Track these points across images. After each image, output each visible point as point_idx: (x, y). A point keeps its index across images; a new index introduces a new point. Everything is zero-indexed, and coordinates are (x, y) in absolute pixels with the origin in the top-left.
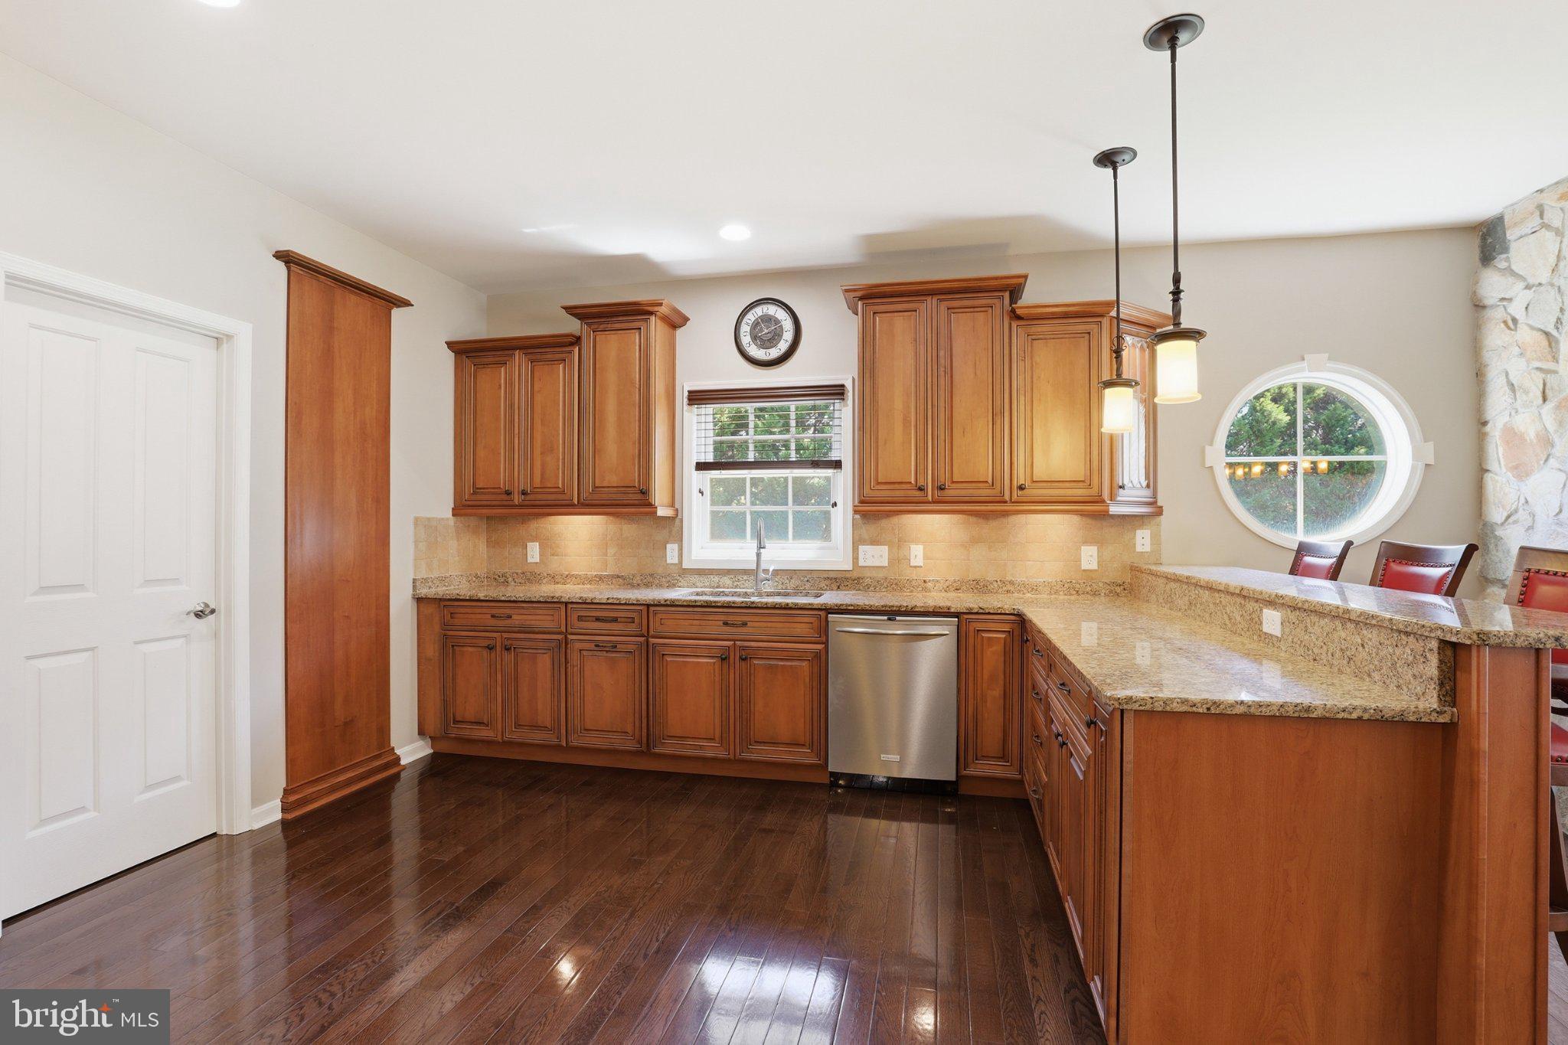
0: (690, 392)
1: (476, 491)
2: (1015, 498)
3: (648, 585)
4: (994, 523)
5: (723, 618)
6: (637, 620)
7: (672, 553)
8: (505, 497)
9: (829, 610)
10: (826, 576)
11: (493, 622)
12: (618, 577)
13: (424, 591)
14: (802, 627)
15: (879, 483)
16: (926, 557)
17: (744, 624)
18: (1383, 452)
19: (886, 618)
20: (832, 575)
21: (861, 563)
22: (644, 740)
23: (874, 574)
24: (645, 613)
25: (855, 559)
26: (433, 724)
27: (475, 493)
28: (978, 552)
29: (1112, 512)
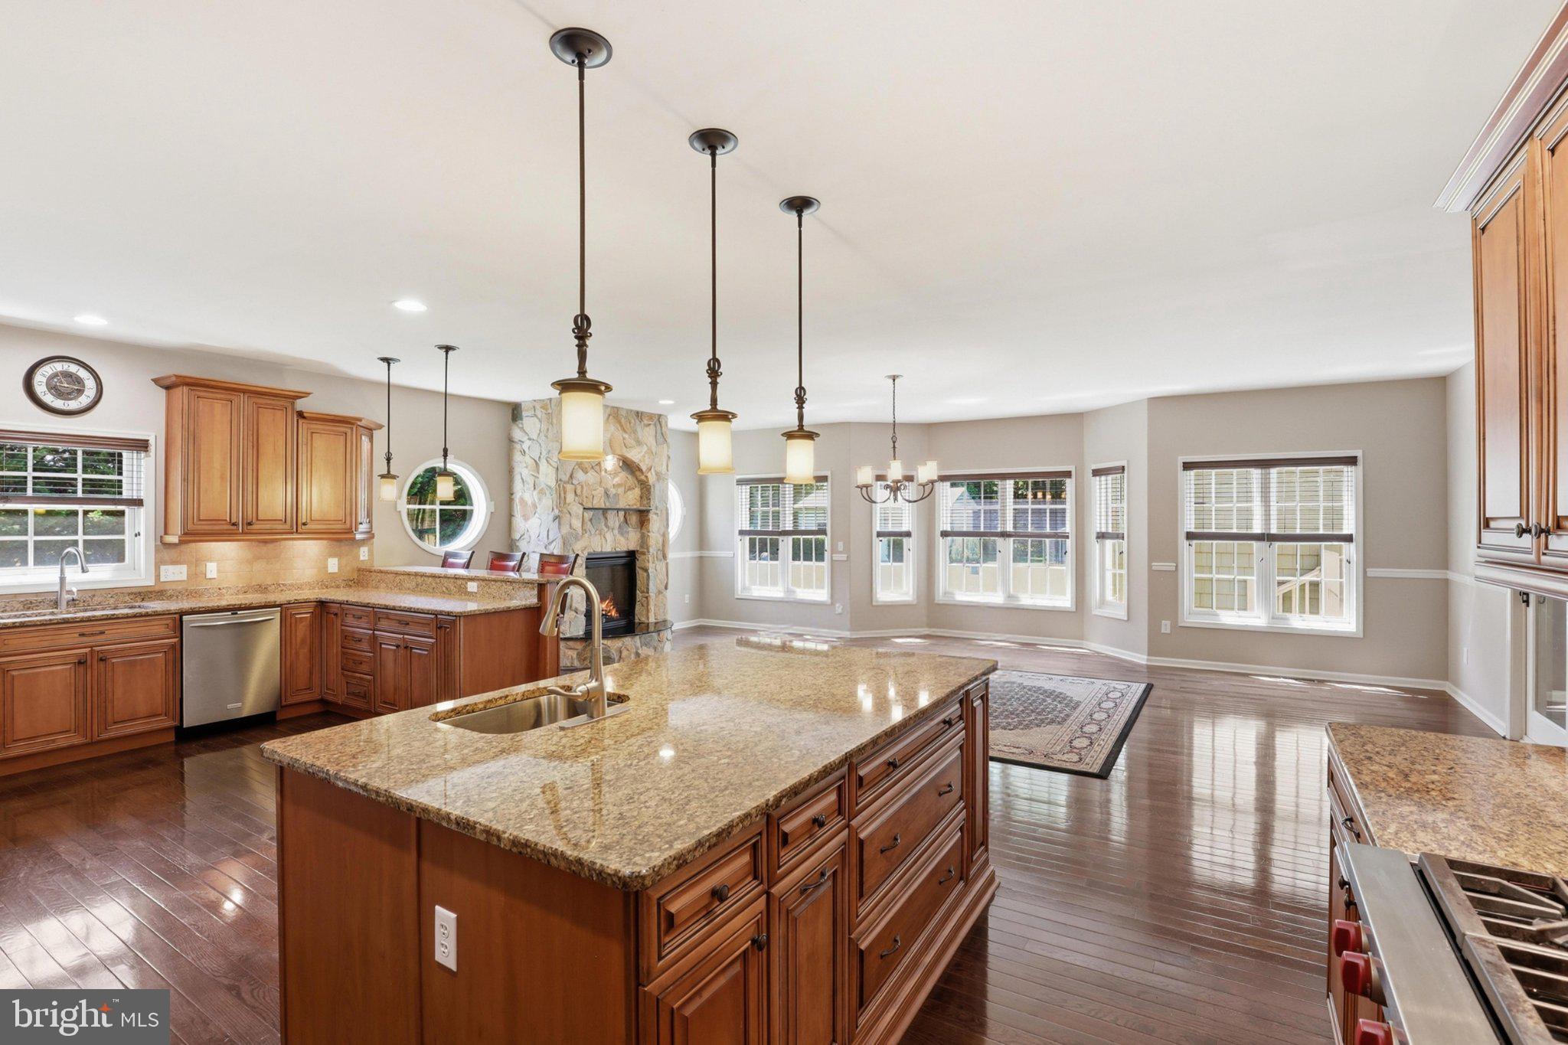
2: (300, 530)
5: (78, 630)
9: (182, 614)
10: (128, 591)
14: (158, 628)
15: (200, 520)
16: (219, 571)
17: (102, 633)
18: (472, 505)
19: (230, 613)
20: (134, 590)
21: (162, 580)
23: (174, 587)
25: (158, 576)
28: (259, 566)
29: (355, 538)
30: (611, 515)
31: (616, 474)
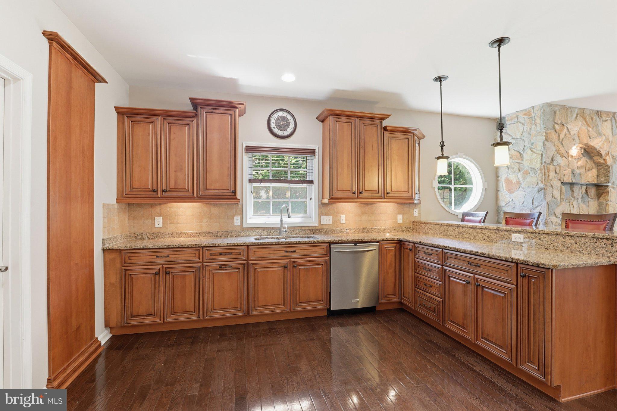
0: (246, 146)
1: (133, 189)
2: (386, 197)
3: (225, 236)
4: (369, 207)
5: (285, 249)
6: (242, 253)
7: (237, 221)
8: (152, 193)
9: (331, 243)
10: (308, 228)
11: (158, 260)
12: (209, 233)
13: (109, 246)
14: (320, 251)
16: (346, 220)
17: (295, 251)
18: (472, 184)
19: (353, 244)
20: (310, 228)
21: (322, 223)
22: (246, 310)
23: (326, 227)
24: (246, 249)
25: (320, 221)
26: (115, 320)
27: (131, 191)
28: (364, 217)
29: (414, 202)
30: (576, 188)
31: (579, 159)
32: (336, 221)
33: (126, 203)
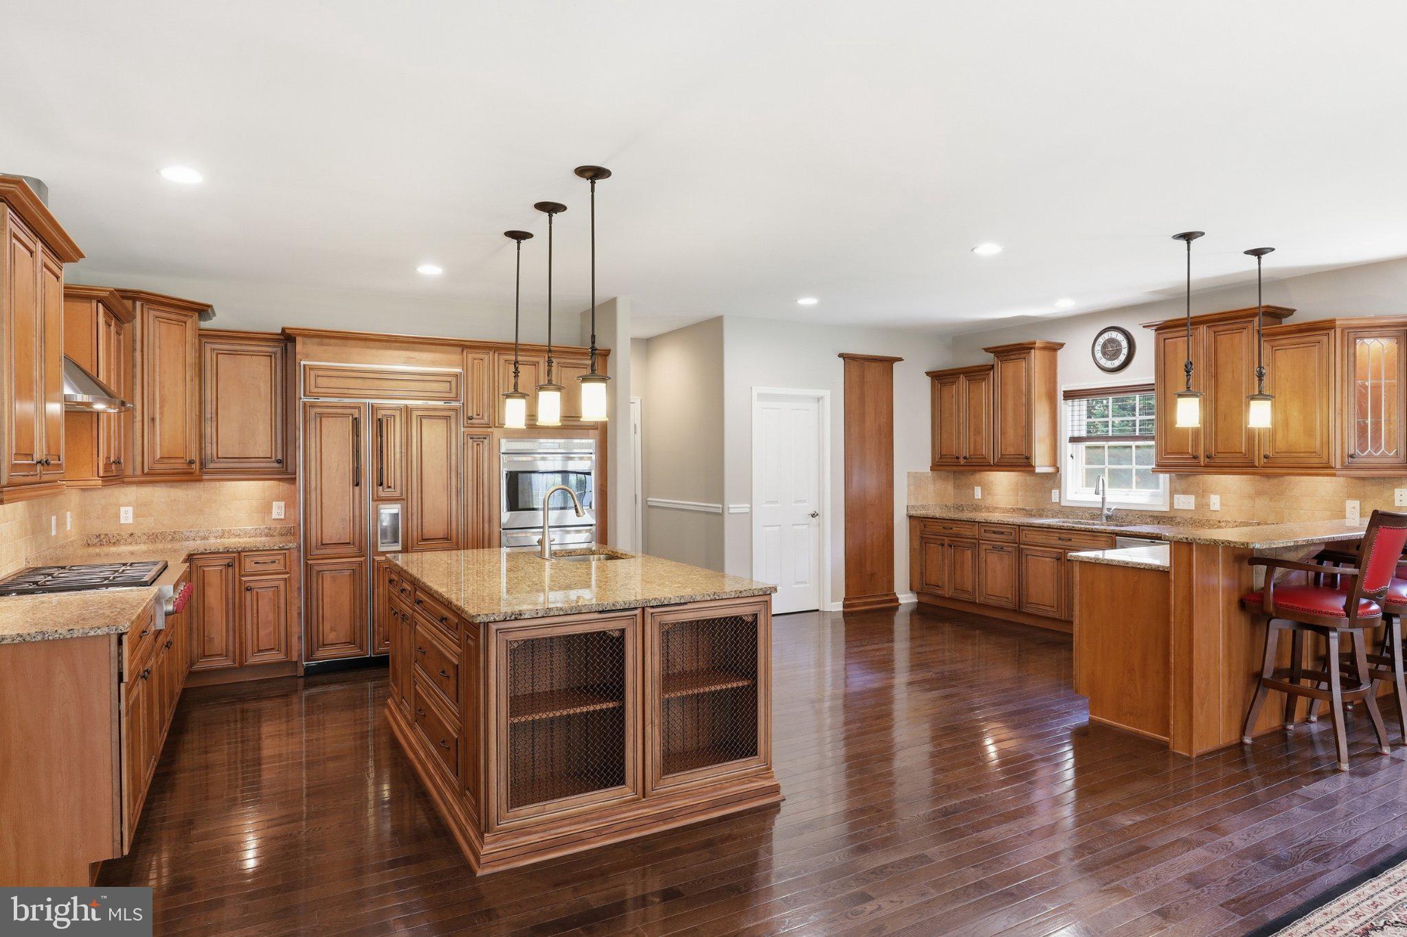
0: (1064, 392)
1: (944, 456)
2: (1262, 464)
3: (1041, 516)
4: (1275, 481)
5: (1058, 535)
6: (1013, 534)
7: (1055, 494)
8: (956, 460)
9: (1116, 534)
10: (1151, 514)
11: (944, 531)
12: (1024, 509)
13: (913, 513)
14: (1102, 544)
15: (1168, 453)
16: (1222, 504)
17: (1070, 540)
20: (1156, 515)
21: (1176, 507)
23: (1184, 515)
24: (1017, 529)
25: (1172, 504)
26: (917, 586)
27: (941, 458)
28: (1262, 502)
32: (1202, 505)
33: (948, 471)
